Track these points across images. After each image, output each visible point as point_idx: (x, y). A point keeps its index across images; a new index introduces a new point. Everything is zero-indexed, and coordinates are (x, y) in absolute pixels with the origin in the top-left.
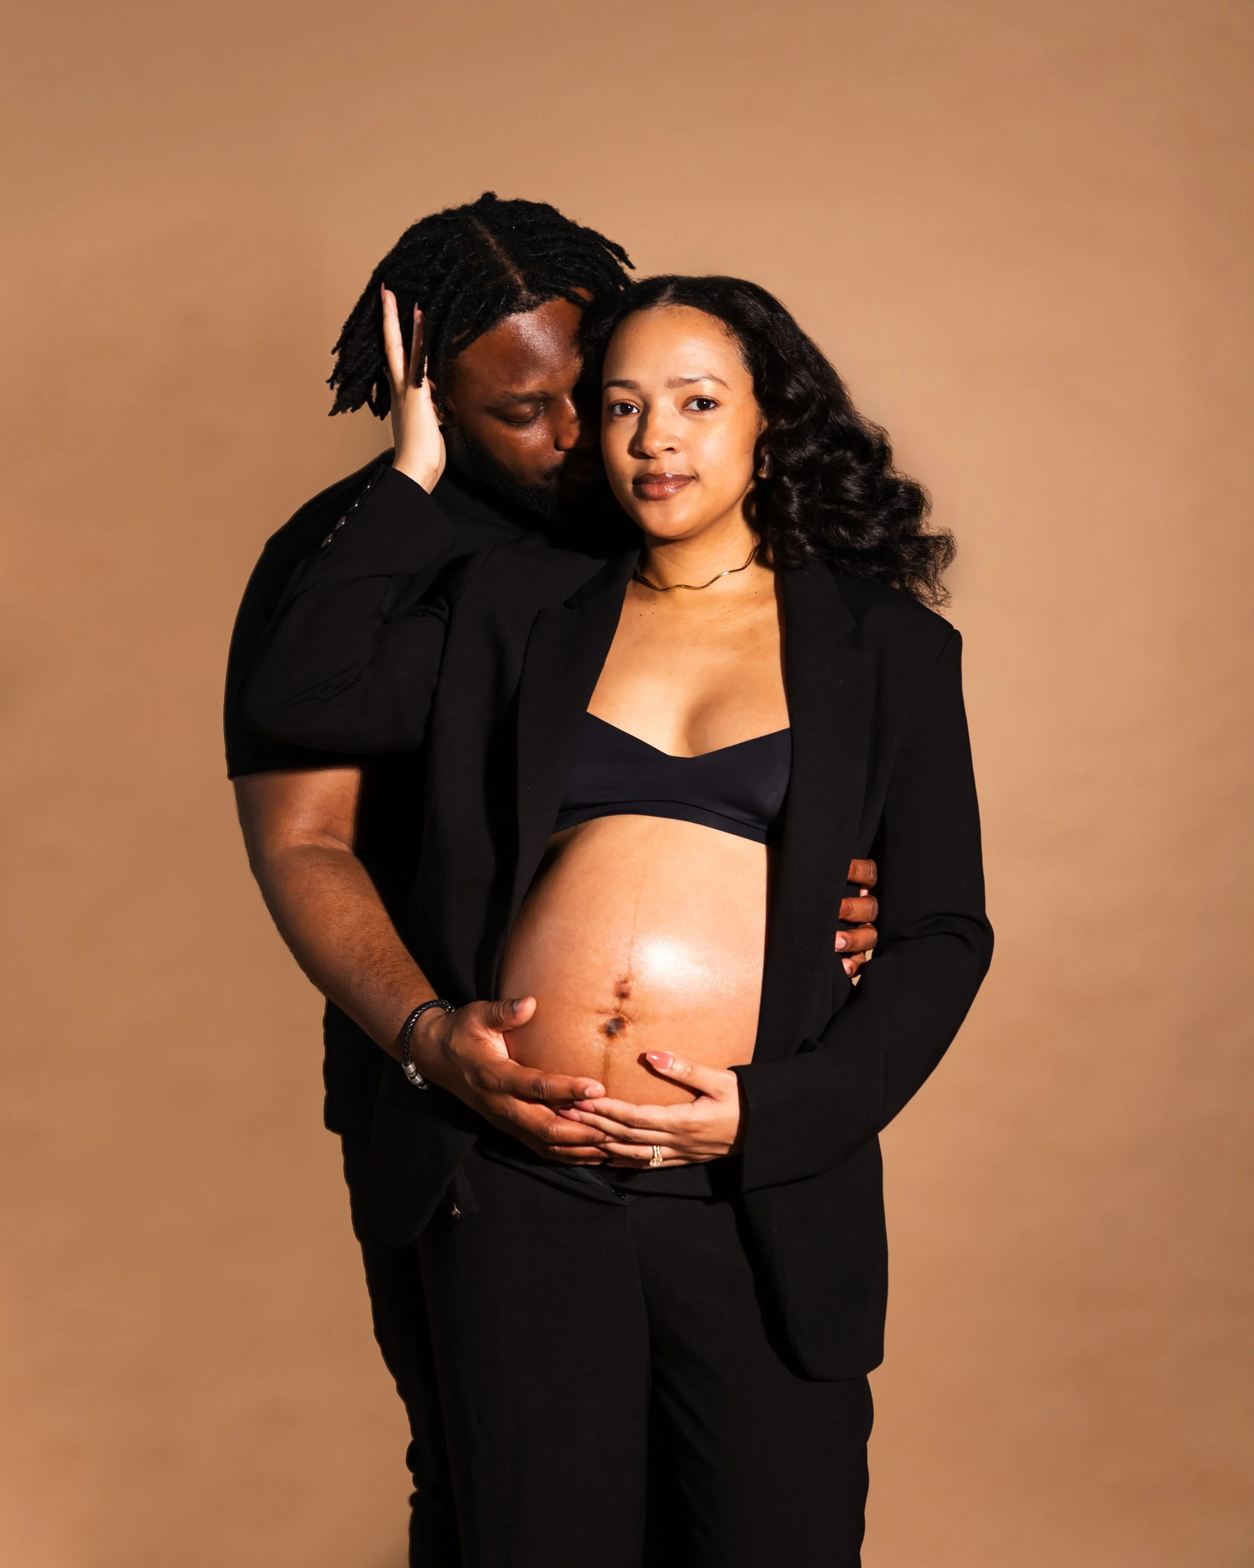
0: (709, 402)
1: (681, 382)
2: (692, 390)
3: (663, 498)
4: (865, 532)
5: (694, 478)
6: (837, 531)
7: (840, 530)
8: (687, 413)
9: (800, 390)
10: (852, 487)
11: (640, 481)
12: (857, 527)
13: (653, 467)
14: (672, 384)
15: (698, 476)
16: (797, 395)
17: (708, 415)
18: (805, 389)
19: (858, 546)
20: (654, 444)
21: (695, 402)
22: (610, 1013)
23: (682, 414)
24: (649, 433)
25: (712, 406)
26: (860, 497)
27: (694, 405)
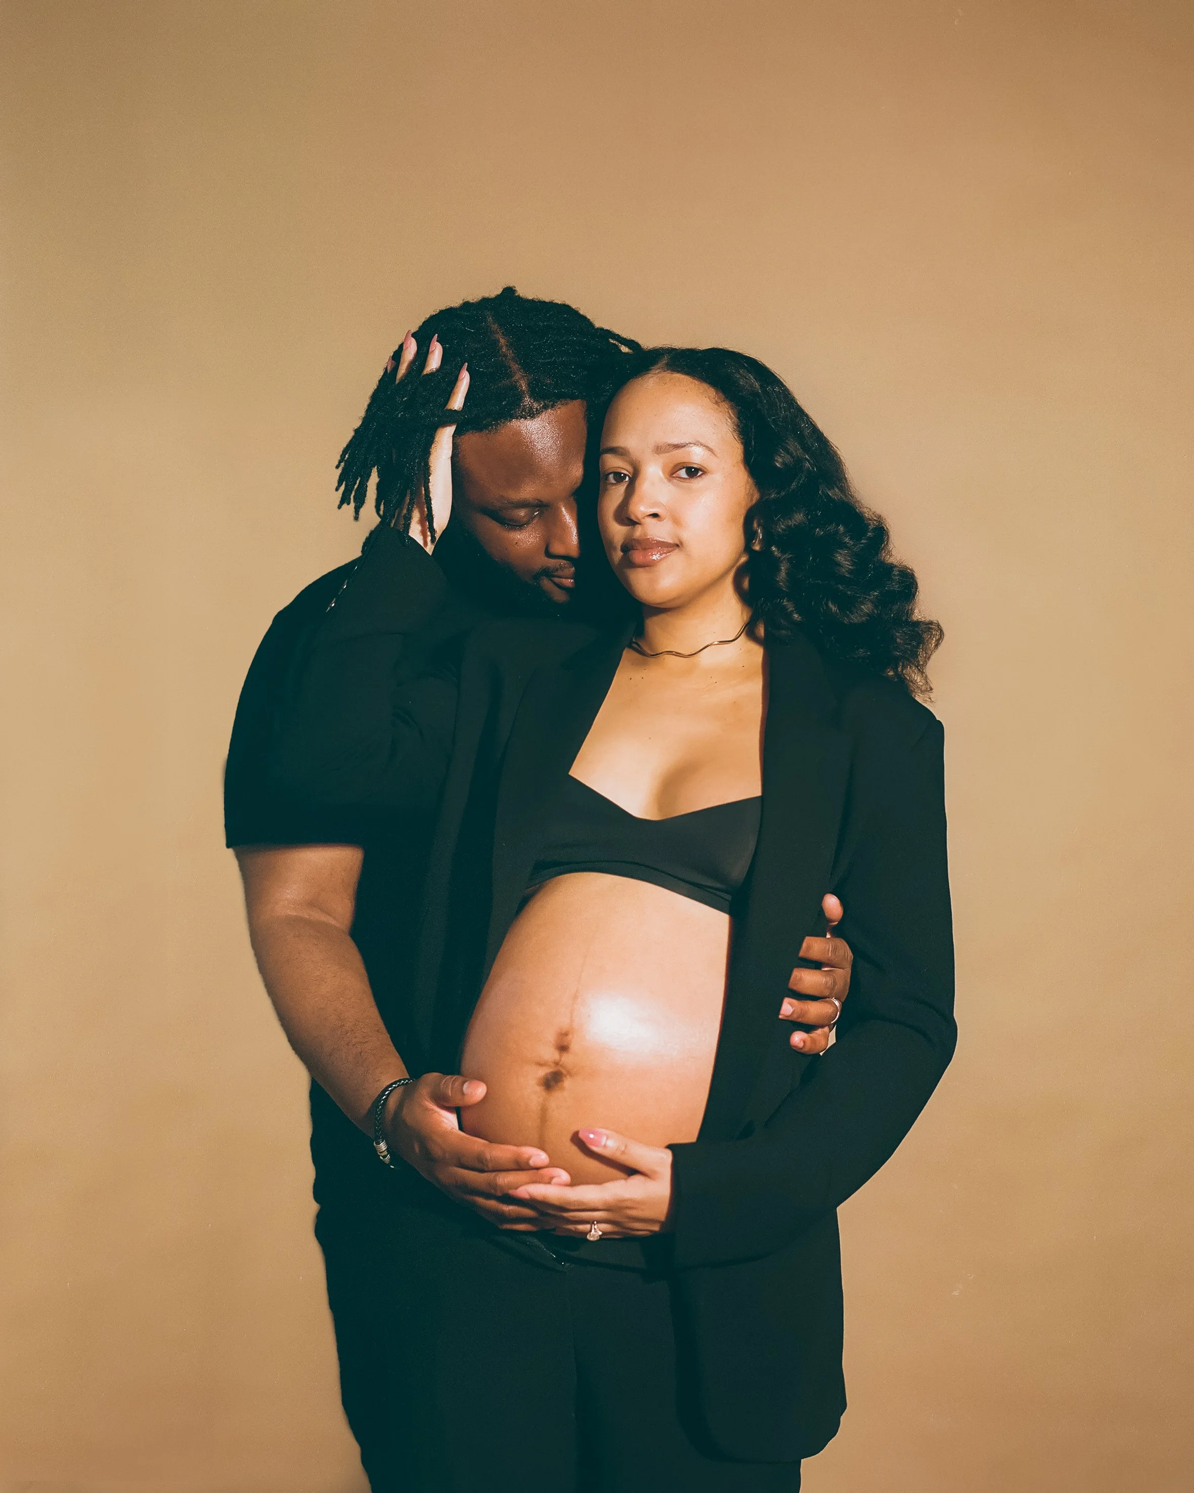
0: (697, 470)
1: (668, 447)
2: (679, 456)
3: (648, 565)
4: (855, 607)
5: (678, 546)
6: (827, 604)
7: (830, 605)
8: (675, 481)
9: (788, 459)
10: (844, 560)
11: (627, 548)
12: (848, 604)
13: (638, 532)
14: (659, 450)
15: (681, 543)
16: (784, 463)
17: (698, 483)
18: (793, 457)
19: (846, 621)
20: (640, 509)
21: (684, 470)
22: (549, 1066)
23: (669, 481)
24: (635, 498)
25: (700, 473)
26: (850, 572)
27: (683, 473)
